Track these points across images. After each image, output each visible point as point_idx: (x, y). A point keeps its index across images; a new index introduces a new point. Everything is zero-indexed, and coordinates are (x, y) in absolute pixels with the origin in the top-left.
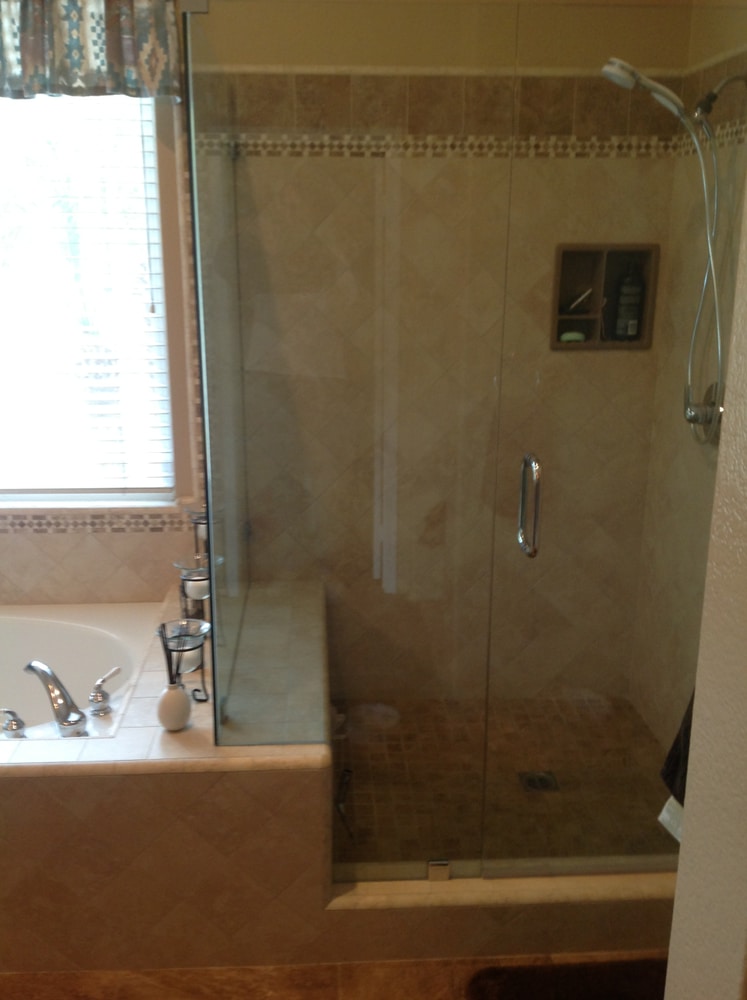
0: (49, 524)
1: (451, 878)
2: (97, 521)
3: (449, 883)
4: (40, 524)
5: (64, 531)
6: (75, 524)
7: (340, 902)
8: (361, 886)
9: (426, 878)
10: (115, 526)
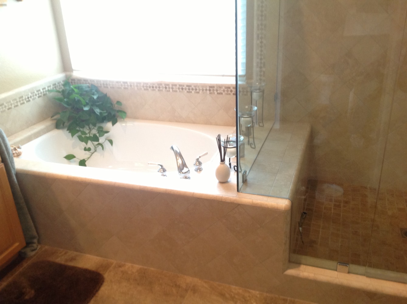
0: (193, 89)
1: (349, 273)
2: (211, 89)
3: (347, 275)
4: (189, 89)
5: (198, 93)
6: (203, 90)
7: (291, 272)
8: (303, 267)
9: (336, 270)
10: (219, 92)
